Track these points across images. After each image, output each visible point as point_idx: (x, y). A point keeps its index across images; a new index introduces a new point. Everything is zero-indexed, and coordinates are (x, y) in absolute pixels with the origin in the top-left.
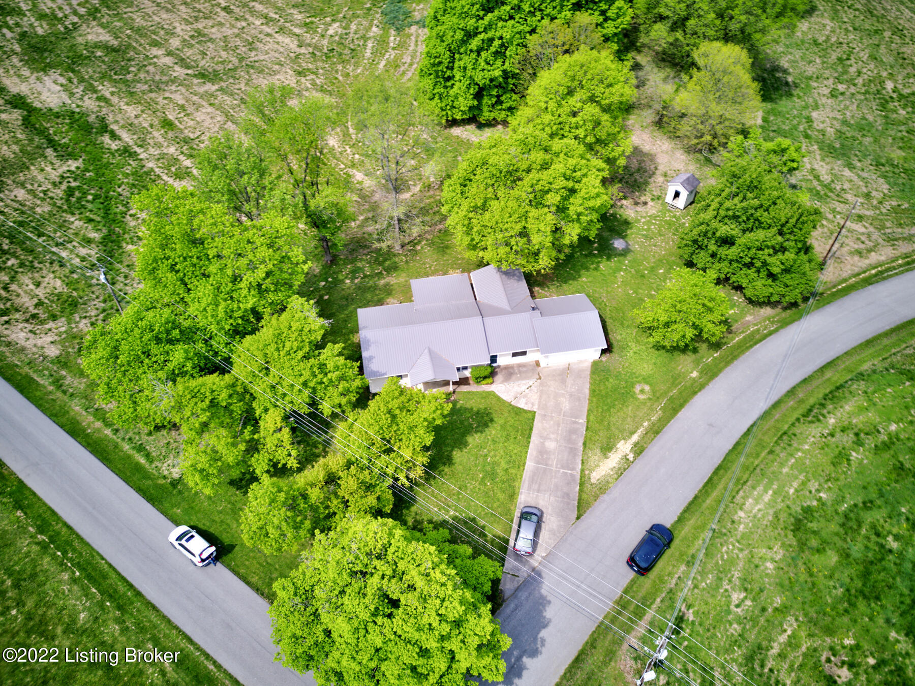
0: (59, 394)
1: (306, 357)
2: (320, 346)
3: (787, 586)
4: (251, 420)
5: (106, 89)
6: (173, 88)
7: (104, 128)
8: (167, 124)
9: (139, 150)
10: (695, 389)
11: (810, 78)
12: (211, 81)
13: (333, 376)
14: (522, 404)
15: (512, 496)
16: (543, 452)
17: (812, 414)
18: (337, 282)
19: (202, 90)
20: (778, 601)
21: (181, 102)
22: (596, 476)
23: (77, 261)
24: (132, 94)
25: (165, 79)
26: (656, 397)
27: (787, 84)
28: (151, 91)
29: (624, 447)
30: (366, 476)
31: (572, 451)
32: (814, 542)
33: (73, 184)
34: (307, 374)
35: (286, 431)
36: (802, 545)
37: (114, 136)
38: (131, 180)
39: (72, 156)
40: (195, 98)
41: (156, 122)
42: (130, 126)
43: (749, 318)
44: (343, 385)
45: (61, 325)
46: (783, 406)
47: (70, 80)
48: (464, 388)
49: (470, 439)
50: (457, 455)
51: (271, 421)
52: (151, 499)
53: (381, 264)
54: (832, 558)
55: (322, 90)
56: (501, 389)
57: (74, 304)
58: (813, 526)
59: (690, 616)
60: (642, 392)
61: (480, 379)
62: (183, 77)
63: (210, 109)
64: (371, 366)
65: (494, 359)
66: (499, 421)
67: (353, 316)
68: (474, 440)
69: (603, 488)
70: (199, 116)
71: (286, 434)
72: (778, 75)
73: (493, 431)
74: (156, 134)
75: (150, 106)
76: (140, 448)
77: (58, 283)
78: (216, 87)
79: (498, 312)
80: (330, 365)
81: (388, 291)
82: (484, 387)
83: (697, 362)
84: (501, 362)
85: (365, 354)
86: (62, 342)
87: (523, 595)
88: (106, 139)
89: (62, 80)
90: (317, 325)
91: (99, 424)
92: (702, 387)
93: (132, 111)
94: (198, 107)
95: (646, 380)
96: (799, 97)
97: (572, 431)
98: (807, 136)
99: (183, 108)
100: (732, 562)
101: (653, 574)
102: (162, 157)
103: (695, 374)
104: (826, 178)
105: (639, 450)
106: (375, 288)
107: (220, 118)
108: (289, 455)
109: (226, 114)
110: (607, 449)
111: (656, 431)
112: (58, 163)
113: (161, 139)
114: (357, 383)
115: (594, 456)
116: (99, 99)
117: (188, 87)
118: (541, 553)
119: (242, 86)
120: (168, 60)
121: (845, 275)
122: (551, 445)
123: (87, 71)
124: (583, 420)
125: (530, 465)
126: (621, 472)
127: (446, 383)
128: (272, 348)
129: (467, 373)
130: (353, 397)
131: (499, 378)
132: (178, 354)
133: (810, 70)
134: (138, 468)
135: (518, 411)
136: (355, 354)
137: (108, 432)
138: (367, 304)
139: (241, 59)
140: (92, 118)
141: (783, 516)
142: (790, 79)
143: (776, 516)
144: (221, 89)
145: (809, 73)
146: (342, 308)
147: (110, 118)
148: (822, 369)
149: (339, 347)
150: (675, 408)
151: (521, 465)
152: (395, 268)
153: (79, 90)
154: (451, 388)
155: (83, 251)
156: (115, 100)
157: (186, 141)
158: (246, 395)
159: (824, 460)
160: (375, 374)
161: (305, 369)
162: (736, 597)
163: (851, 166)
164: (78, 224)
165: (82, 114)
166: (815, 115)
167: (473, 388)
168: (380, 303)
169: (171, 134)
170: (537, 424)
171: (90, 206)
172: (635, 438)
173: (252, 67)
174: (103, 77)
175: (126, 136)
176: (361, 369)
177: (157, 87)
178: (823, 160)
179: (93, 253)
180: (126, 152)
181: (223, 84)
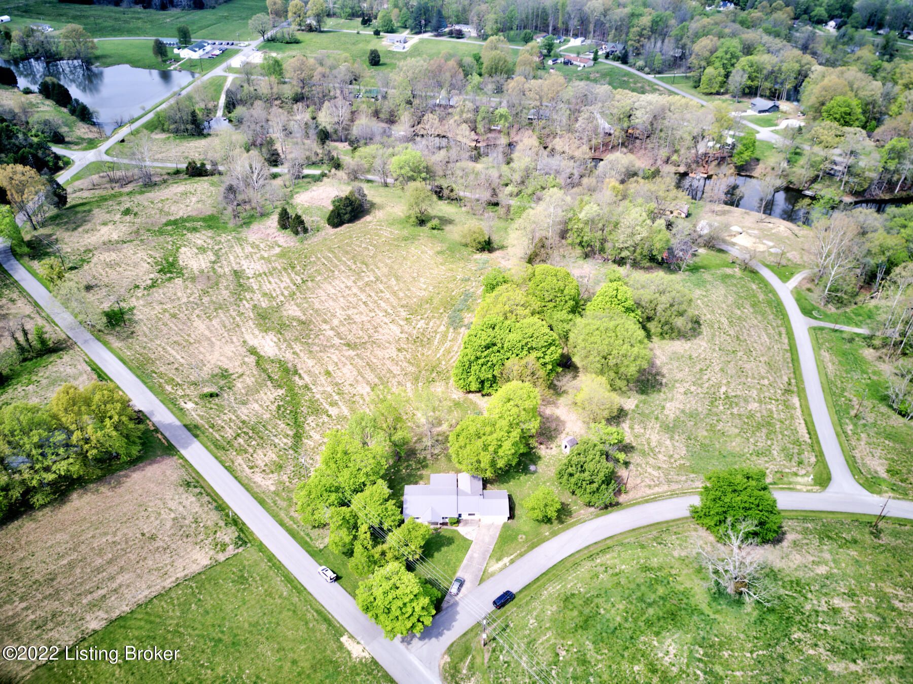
0: (275, 508)
1: (381, 504)
2: (387, 500)
3: (553, 620)
4: (356, 527)
5: (298, 347)
6: (332, 351)
7: (296, 372)
8: (328, 373)
9: (313, 387)
10: (545, 540)
11: (676, 381)
12: (353, 349)
13: (390, 513)
14: (468, 537)
15: (455, 573)
16: (472, 557)
17: (591, 557)
18: (399, 471)
19: (347, 354)
20: (548, 625)
21: (336, 360)
22: (490, 570)
23: (282, 445)
24: (311, 352)
25: (329, 344)
26: (526, 541)
27: (661, 384)
28: (321, 351)
29: (506, 560)
30: (396, 553)
31: (484, 559)
32: (571, 607)
33: (281, 403)
34: (380, 511)
35: (369, 533)
36: (565, 607)
37: (300, 377)
38: (308, 404)
39: (280, 386)
40: (343, 359)
41: (322, 371)
42: (309, 372)
43: (582, 511)
44: (393, 518)
45: (275, 476)
46: (581, 553)
47: (279, 339)
48: (445, 527)
49: (443, 549)
50: (436, 554)
51: (363, 528)
52: (311, 555)
53: (420, 463)
54: (575, 613)
55: (409, 362)
56: (461, 529)
57: (281, 467)
58: (572, 600)
59: (512, 625)
60: (521, 538)
61: (453, 524)
62: (338, 344)
63: (350, 367)
64: (406, 511)
65: (460, 515)
66: (457, 543)
67: (402, 489)
68: (444, 549)
69: (492, 575)
70: (345, 370)
71: (368, 534)
72: (658, 378)
73: (453, 547)
74: (322, 378)
75: (319, 361)
76: (308, 535)
77: (274, 456)
78: (355, 353)
79: (466, 494)
80: (389, 509)
81: (421, 477)
82: (454, 528)
83: (550, 529)
84: (463, 517)
85: (404, 506)
86: (276, 484)
87: (449, 609)
88: (297, 378)
89: (275, 339)
90: (387, 491)
91: (291, 522)
92: (548, 539)
93: (310, 363)
94: (345, 365)
95: (524, 534)
96: (664, 393)
97: (487, 551)
98: (657, 418)
99: (336, 364)
100: (535, 609)
101: (503, 609)
102: (324, 392)
103: (547, 534)
104: (653, 444)
105: (512, 562)
106: (416, 475)
107: (355, 373)
108: (369, 543)
109: (358, 371)
110: (499, 559)
111: (521, 555)
112: (273, 390)
113: (324, 382)
114: (399, 517)
115: (493, 562)
116: (294, 353)
117: (340, 351)
118: (461, 595)
119: (368, 354)
120: (331, 333)
121: (637, 496)
122: (476, 555)
123: (288, 335)
124: (492, 547)
125: (465, 561)
126: (501, 570)
127: (437, 524)
128: (368, 499)
129: (447, 520)
130: (397, 523)
131: (461, 524)
132: (333, 497)
133: (679, 376)
134: (306, 542)
135: (465, 540)
136: (401, 506)
137: (295, 526)
138: (410, 483)
139: (370, 337)
140: (290, 365)
141: (562, 595)
142: (664, 381)
143: (559, 595)
144: (357, 355)
145: (677, 378)
146: (399, 483)
147: (299, 366)
148: (606, 539)
149: (394, 501)
150: (533, 546)
151: (461, 561)
152: (426, 466)
153: (284, 346)
154: (439, 526)
155: (285, 441)
156: (302, 355)
157: (337, 384)
158: (356, 517)
159: (588, 576)
160: (408, 515)
161: (380, 509)
162: (531, 621)
163: (672, 438)
164: (283, 426)
165: (286, 362)
166: (668, 405)
167: (449, 527)
168: (416, 483)
169: (329, 379)
170: (472, 546)
171: (288, 416)
172: (512, 557)
173: (375, 343)
174: (296, 339)
175: (307, 378)
176: (402, 512)
177: (324, 348)
178: (658, 433)
179: (289, 441)
180: (306, 387)
181: (359, 352)
